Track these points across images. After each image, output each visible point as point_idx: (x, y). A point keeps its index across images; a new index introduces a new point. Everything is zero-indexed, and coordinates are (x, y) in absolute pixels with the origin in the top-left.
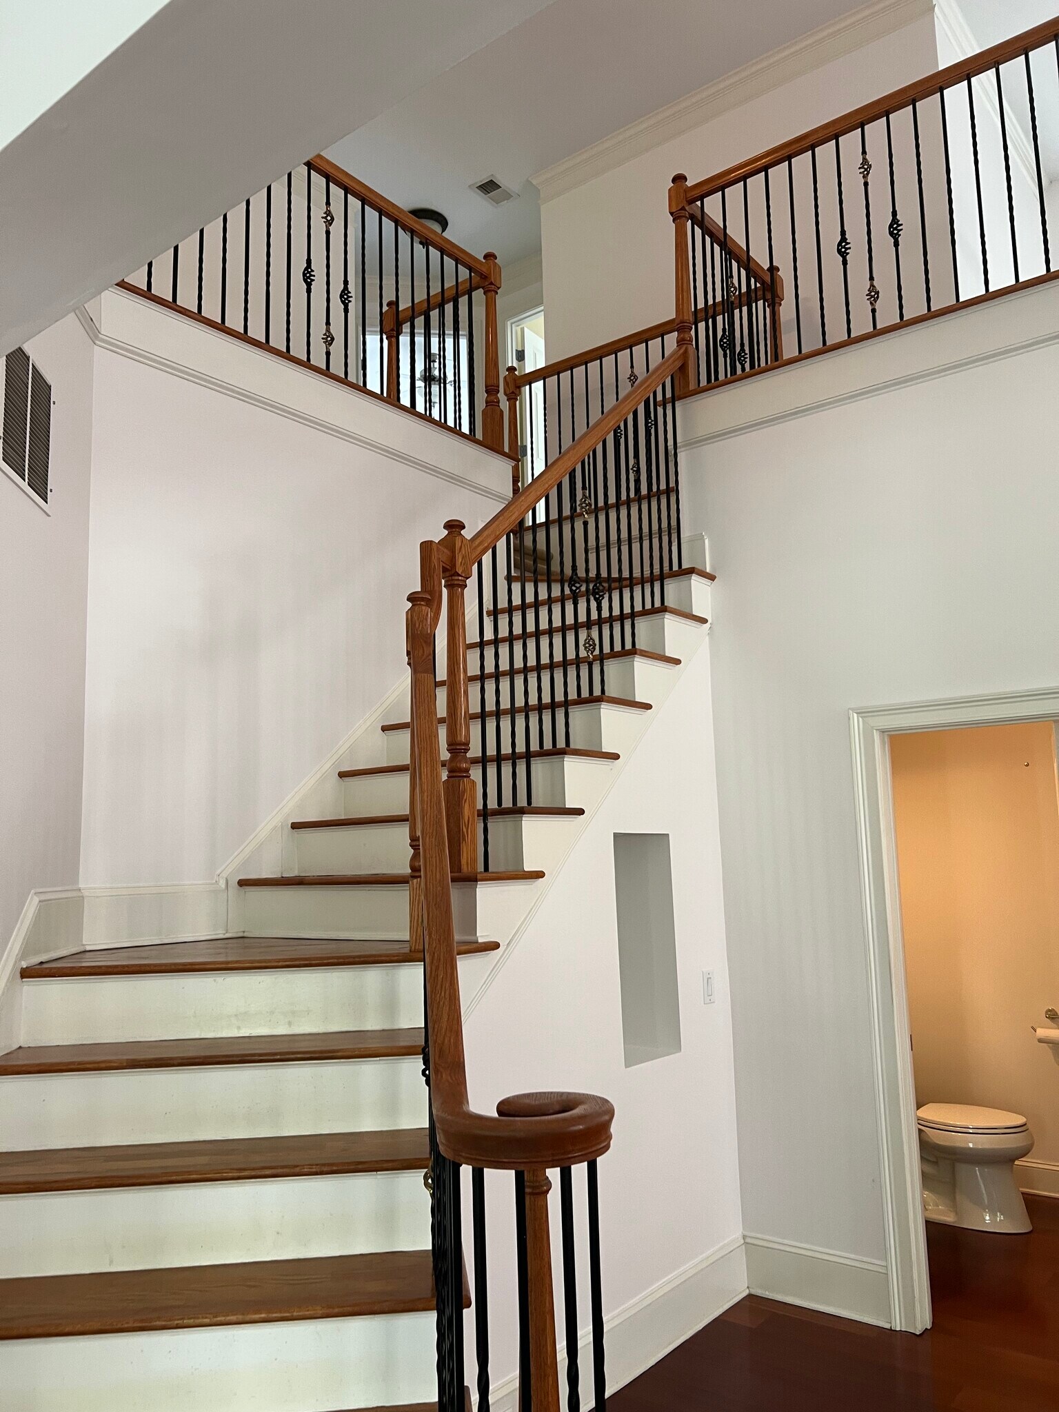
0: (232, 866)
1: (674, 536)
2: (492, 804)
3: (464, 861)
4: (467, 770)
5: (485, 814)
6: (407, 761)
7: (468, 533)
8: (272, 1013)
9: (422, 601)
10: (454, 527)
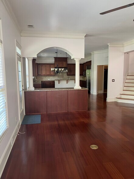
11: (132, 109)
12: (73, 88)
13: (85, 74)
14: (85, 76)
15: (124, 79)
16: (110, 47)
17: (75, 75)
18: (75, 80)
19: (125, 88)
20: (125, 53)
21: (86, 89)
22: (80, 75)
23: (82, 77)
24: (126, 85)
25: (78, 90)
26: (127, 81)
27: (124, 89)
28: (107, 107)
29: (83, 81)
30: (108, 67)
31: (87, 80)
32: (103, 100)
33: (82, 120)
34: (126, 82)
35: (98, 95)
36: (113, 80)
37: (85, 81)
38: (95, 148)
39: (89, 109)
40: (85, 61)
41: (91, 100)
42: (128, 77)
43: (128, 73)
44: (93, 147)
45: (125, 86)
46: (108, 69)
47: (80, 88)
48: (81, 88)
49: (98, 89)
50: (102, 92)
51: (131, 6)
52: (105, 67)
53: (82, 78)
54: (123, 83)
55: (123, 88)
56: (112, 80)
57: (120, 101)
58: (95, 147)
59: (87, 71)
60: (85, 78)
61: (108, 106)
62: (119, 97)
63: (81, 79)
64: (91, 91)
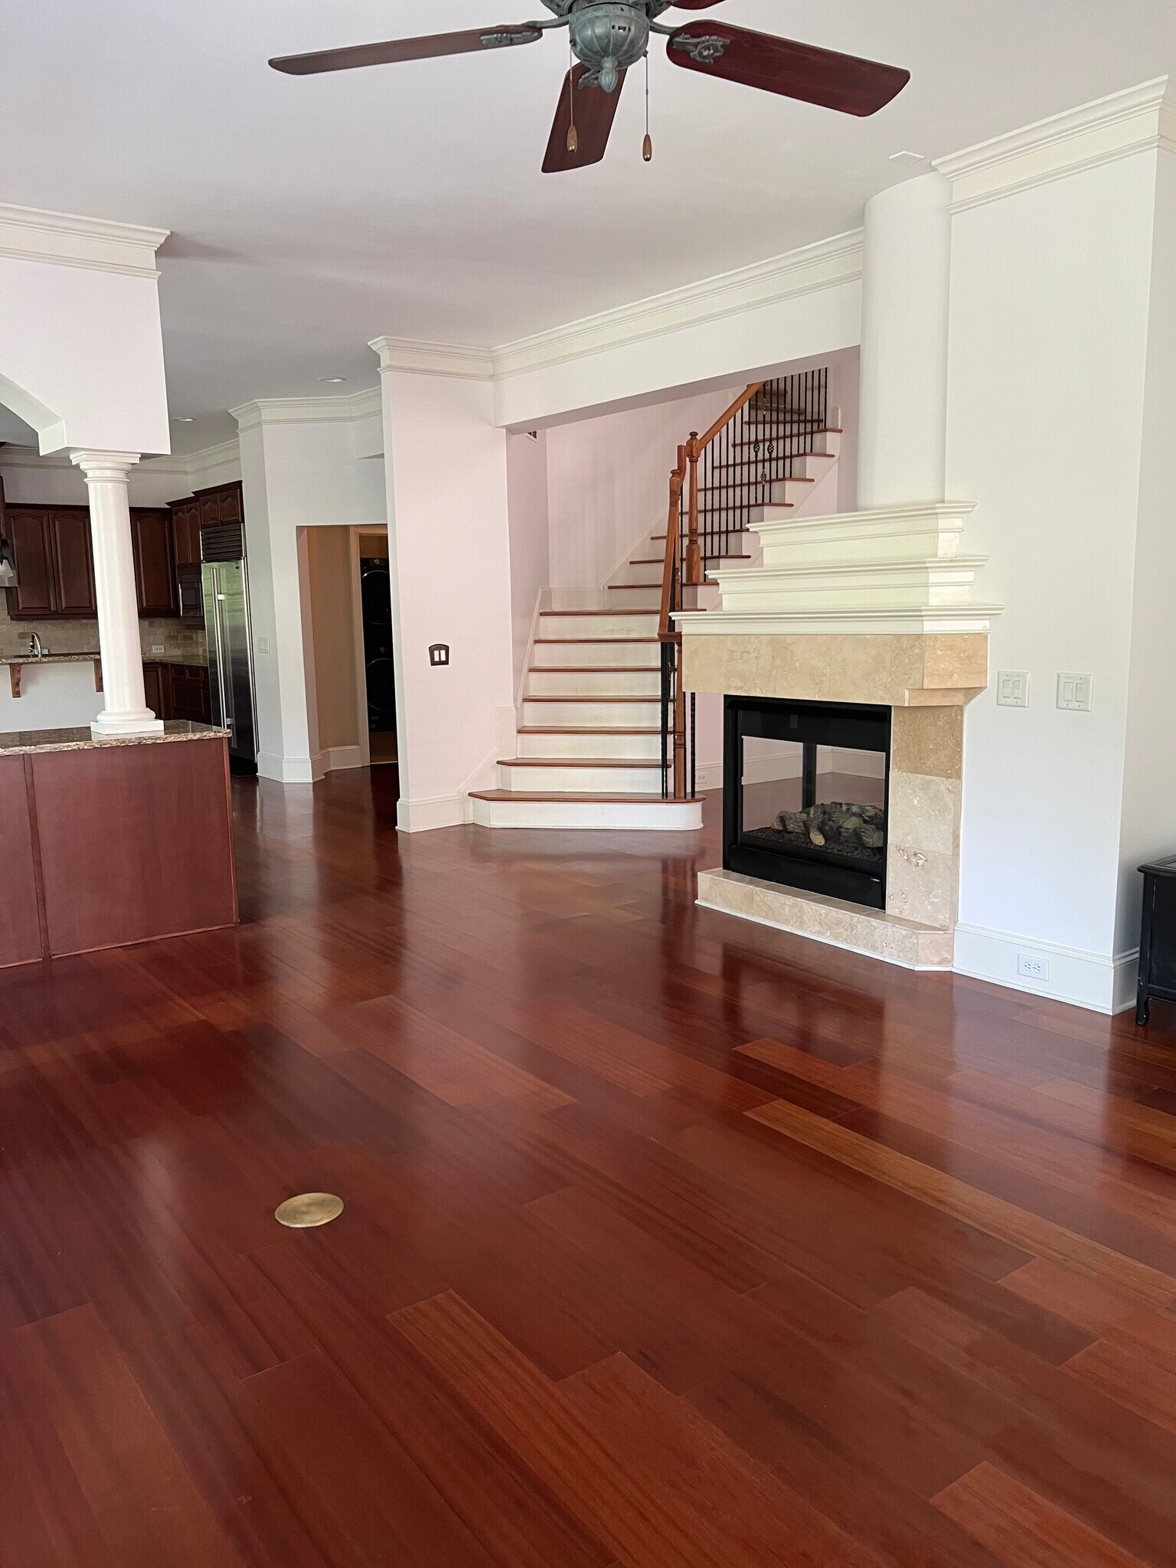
0: (606, 581)
1: (823, 391)
2: (709, 554)
3: (694, 578)
4: (696, 541)
5: (705, 558)
6: (666, 534)
7: (699, 437)
8: (622, 630)
9: (678, 473)
10: (694, 435)
11: (587, 867)
12: (84, 733)
13: (196, 604)
14: (192, 618)
15: (519, 642)
16: (390, 367)
17: (88, 612)
18: (98, 663)
19: (534, 715)
20: (511, 430)
21: (209, 734)
22: (145, 613)
23: (162, 628)
24: (539, 685)
25: (137, 749)
26: (544, 656)
27: (529, 723)
28: (405, 872)
29: (179, 668)
30: (384, 540)
31: (214, 662)
32: (369, 822)
33: (190, 1012)
34: (537, 665)
35: (327, 787)
36: (439, 647)
37: (195, 670)
38: (320, 1219)
39: (252, 912)
40: (187, 486)
41: (266, 833)
42: (552, 627)
43: (547, 595)
44: (296, 1214)
45: (533, 693)
46: (387, 560)
47: (153, 727)
48: (161, 722)
49: (323, 735)
50: (356, 756)
51: (512, 43)
52: (362, 538)
53: (170, 638)
54: (517, 671)
55: (519, 711)
56: (432, 650)
57: (500, 817)
58: (320, 1204)
59: (211, 575)
60: (198, 636)
61: (411, 863)
62: (491, 785)
63: (158, 651)
64: (259, 759)
